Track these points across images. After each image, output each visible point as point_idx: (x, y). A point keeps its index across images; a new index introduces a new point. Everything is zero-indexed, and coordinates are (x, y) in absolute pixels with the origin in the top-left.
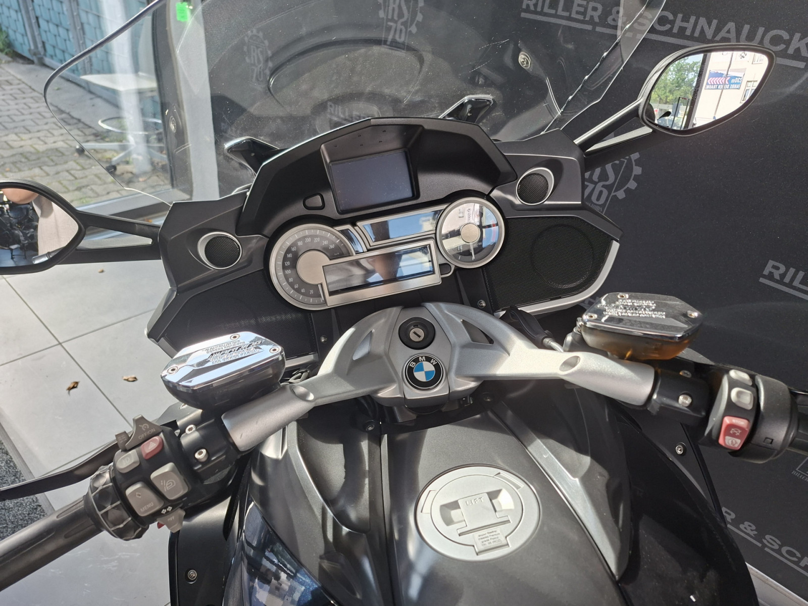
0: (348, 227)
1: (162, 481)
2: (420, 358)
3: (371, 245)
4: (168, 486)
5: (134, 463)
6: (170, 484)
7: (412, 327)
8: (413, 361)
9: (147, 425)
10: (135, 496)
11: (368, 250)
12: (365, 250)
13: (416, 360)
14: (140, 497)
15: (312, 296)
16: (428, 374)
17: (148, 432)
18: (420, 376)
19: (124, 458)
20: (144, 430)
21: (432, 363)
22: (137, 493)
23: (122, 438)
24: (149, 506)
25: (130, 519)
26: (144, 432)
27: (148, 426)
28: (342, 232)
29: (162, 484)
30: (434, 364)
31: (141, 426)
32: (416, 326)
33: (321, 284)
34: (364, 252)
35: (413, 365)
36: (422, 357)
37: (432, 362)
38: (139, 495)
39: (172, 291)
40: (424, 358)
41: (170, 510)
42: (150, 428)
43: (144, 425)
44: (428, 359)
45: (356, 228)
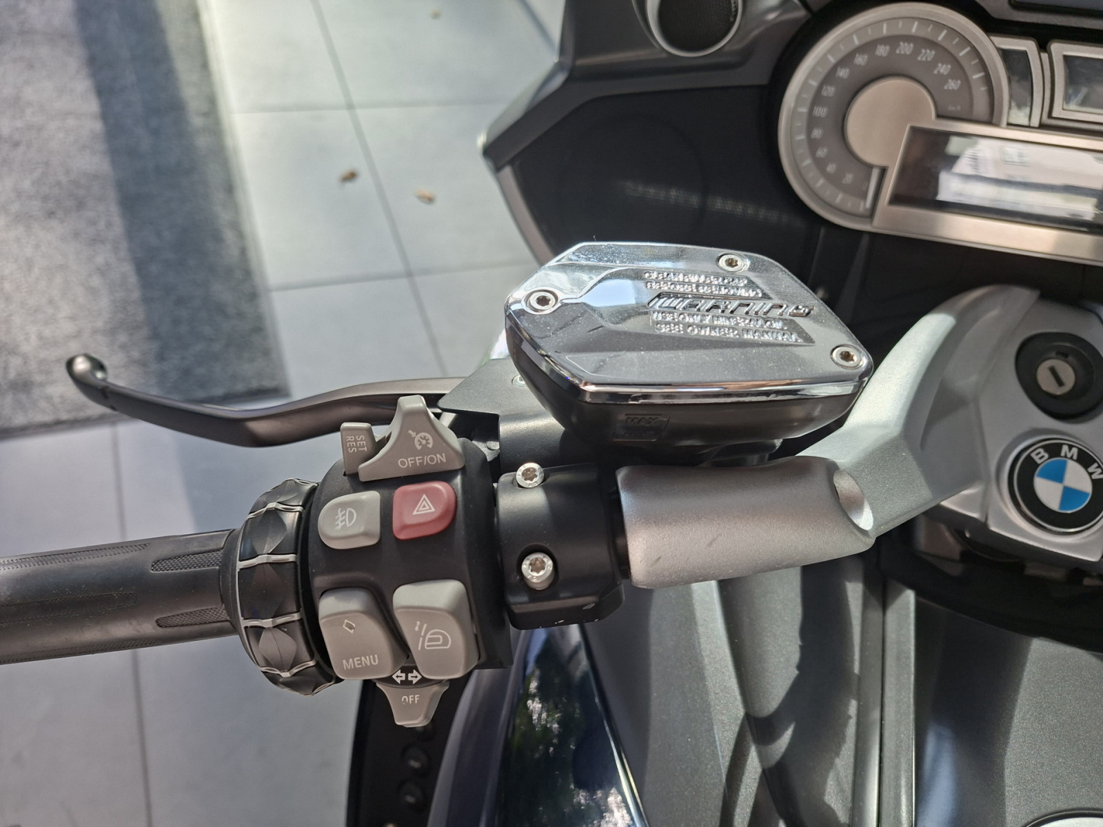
0: (1028, 46)
1: (418, 623)
2: (1065, 449)
3: (1055, 114)
4: (430, 640)
5: (366, 534)
6: (438, 640)
7: (1053, 354)
8: (1046, 448)
9: (428, 436)
10: (342, 625)
11: (1043, 127)
12: (1035, 122)
13: (1054, 450)
14: (352, 631)
15: (845, 189)
16: (1069, 494)
17: (427, 459)
18: (1048, 492)
19: (344, 505)
20: (419, 447)
21: (1091, 474)
22: (346, 621)
23: (356, 441)
24: (366, 661)
25: (312, 663)
26: (414, 452)
27: (431, 441)
28: (1006, 55)
29: (417, 629)
30: (1095, 476)
31: (413, 434)
32: (1063, 355)
33: (883, 171)
34: (1029, 127)
35: (1040, 456)
36: (1071, 447)
37: (1091, 469)
38: (351, 627)
39: (559, 67)
40: (1075, 451)
41: (415, 681)
42: (435, 450)
43: (423, 434)
44: (1085, 460)
45: (1045, 56)
